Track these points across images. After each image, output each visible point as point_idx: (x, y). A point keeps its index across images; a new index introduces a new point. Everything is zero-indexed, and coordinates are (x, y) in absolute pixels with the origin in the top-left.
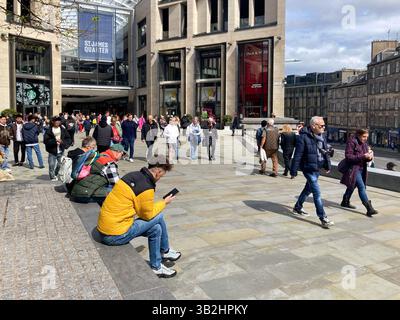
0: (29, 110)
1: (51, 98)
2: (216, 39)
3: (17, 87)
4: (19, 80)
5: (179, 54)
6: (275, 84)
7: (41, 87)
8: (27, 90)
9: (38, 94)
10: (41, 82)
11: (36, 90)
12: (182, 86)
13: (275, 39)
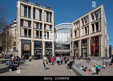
0: (48, 55)
1: (52, 53)
2: (86, 37)
3: (46, 51)
4: (46, 50)
5: (78, 41)
6: (101, 47)
7: (50, 51)
8: (47, 52)
9: (50, 52)
10: (50, 50)
11: (49, 51)
12: (79, 49)
13: (101, 35)
